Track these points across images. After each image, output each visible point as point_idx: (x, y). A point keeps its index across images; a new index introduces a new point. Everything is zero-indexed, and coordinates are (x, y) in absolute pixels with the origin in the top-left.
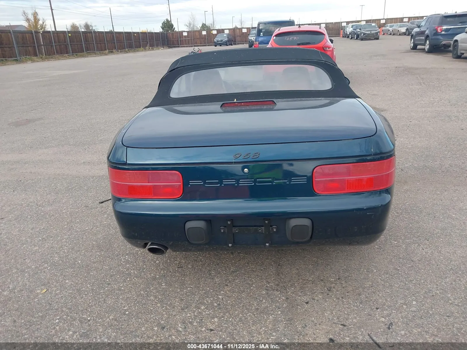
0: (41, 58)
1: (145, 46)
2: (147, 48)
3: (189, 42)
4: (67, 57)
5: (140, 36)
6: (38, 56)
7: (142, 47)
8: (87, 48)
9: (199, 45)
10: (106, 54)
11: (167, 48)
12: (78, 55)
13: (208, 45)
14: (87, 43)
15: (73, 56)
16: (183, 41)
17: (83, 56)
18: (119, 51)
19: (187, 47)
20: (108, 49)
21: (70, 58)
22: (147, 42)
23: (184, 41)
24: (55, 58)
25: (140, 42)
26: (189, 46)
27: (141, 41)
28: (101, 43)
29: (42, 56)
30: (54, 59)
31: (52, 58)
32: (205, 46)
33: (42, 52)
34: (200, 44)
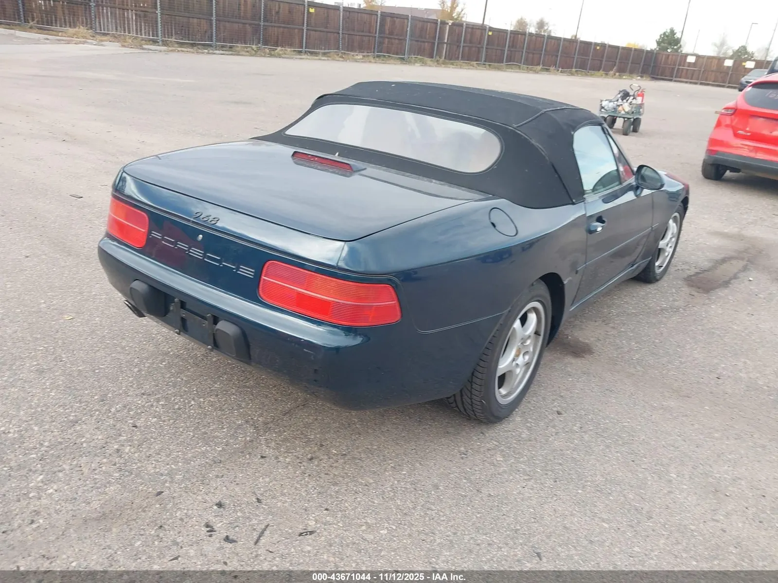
0: (437, 61)
1: (607, 70)
2: (611, 73)
3: (693, 75)
4: (474, 66)
5: (606, 51)
6: (434, 58)
7: (603, 71)
8: (511, 57)
9: (710, 83)
10: (536, 72)
11: (649, 79)
12: (491, 66)
13: (728, 87)
14: (512, 49)
15: (484, 66)
16: (682, 71)
17: (499, 69)
18: (560, 71)
19: (686, 82)
20: (542, 64)
21: (479, 68)
22: (615, 62)
23: (685, 71)
24: (457, 65)
25: (601, 61)
26: (691, 83)
27: (604, 60)
28: (534, 52)
29: (439, 59)
30: (454, 66)
31: (452, 64)
32: (723, 86)
33: (442, 52)
34: (714, 82)
